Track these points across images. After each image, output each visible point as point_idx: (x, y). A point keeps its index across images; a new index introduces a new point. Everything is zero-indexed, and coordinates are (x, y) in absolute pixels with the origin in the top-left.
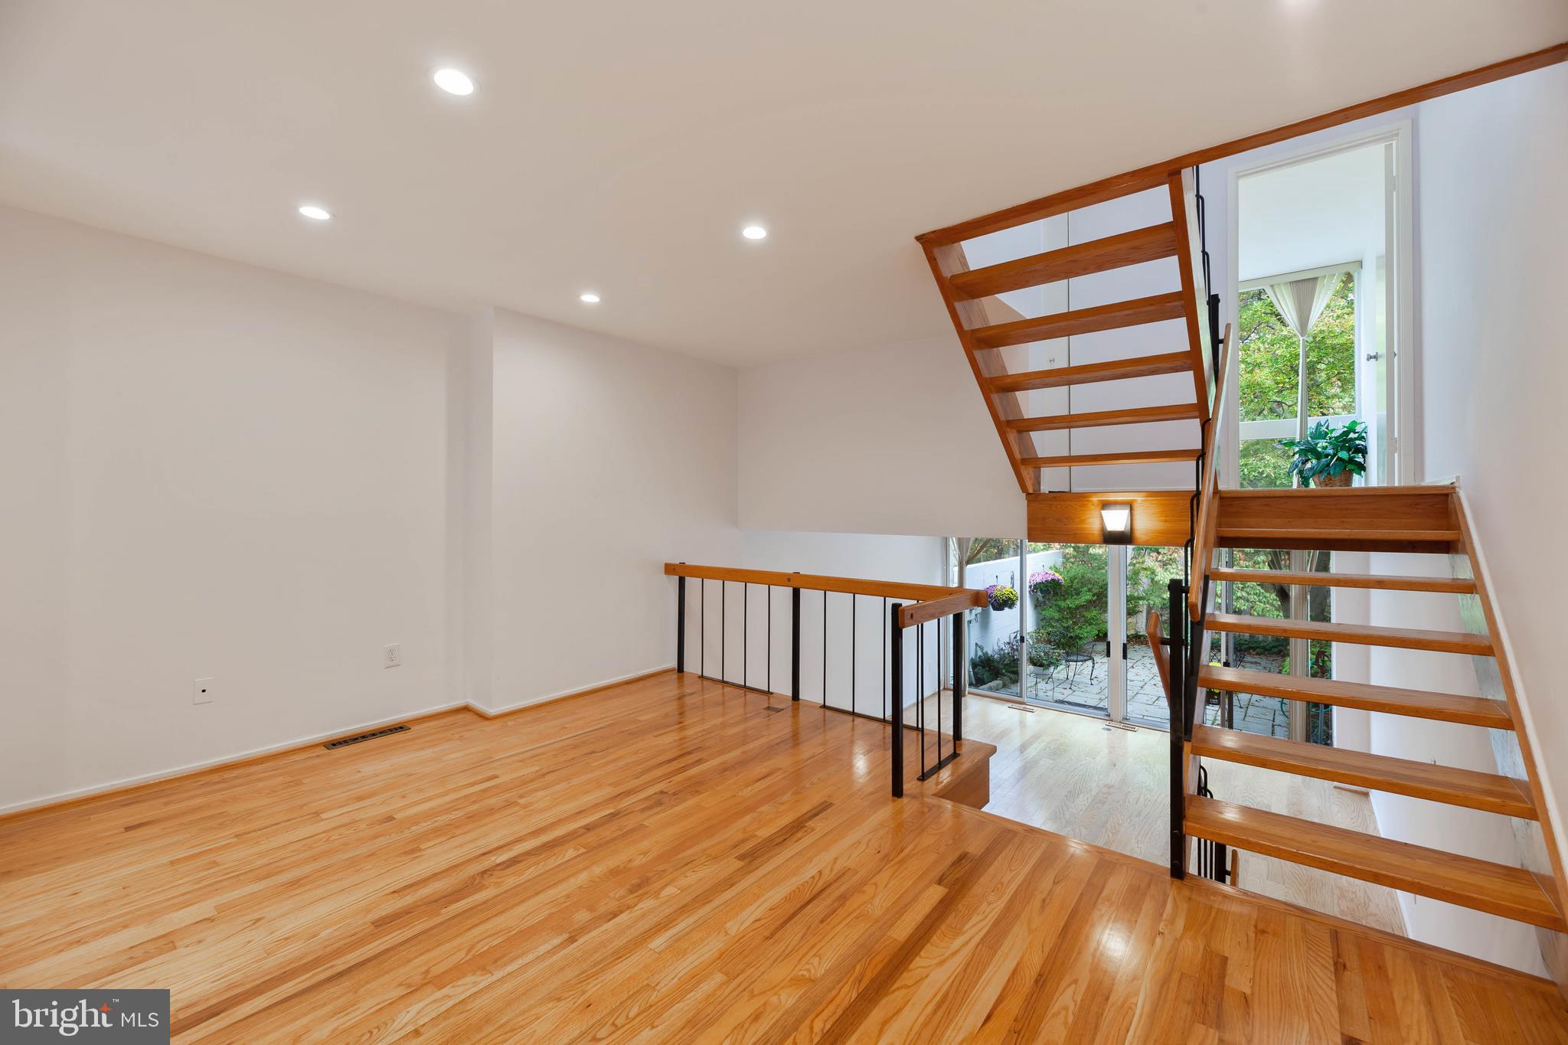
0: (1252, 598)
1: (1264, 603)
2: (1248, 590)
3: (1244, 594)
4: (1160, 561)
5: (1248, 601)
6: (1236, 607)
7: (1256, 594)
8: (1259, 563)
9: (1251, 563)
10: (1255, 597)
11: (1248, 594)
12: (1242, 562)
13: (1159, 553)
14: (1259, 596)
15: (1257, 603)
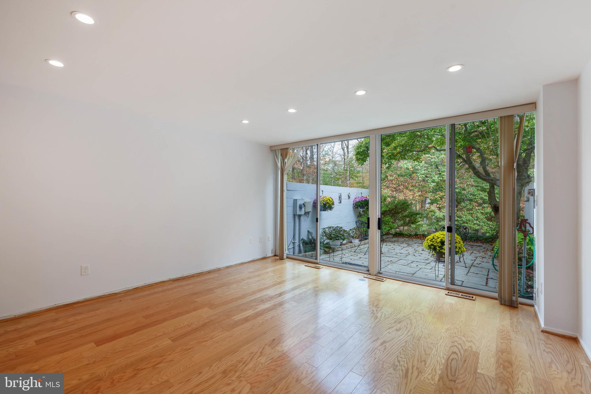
0: (481, 224)
1: (487, 227)
2: (480, 220)
3: (478, 222)
4: (438, 207)
5: (479, 225)
6: (473, 228)
7: (483, 222)
8: (485, 208)
9: (481, 208)
10: (483, 223)
11: (479, 222)
12: (476, 207)
13: (438, 204)
14: (485, 223)
15: (484, 226)
